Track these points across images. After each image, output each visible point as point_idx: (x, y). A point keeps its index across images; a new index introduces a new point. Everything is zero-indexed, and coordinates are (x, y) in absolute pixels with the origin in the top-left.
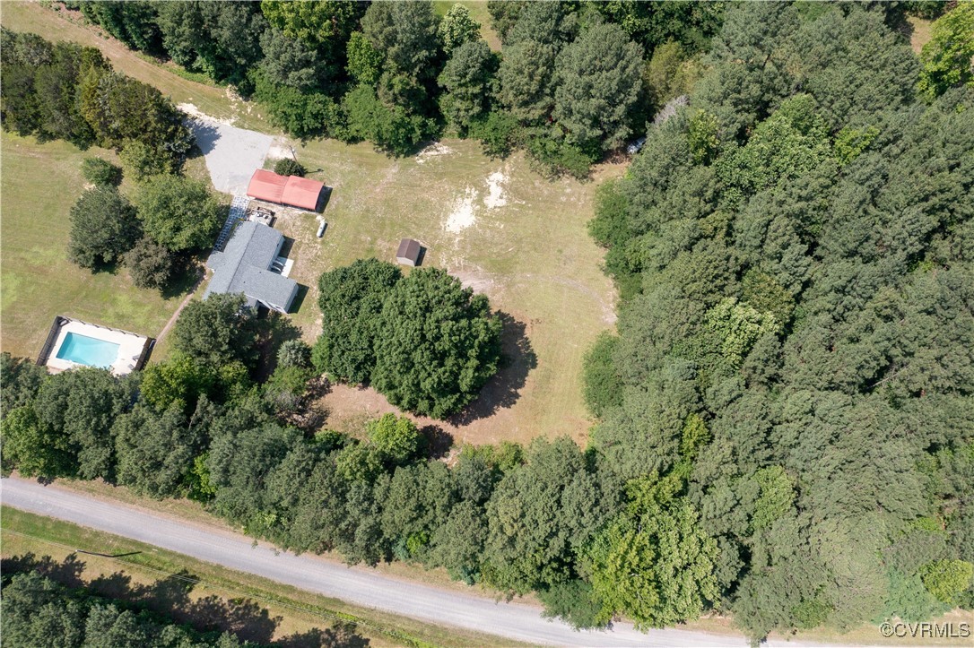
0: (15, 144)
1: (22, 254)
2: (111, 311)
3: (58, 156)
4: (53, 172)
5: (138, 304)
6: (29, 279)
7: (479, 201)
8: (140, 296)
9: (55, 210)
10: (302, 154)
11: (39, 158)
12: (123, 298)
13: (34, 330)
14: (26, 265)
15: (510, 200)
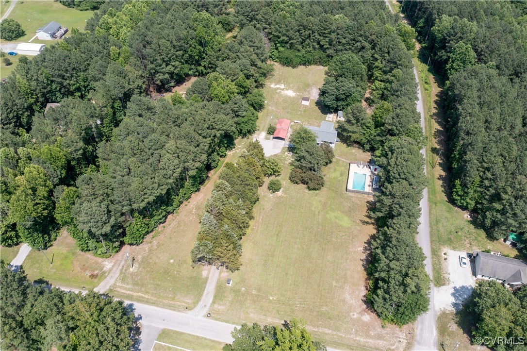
0: (254, 229)
1: (317, 213)
2: (340, 178)
3: (262, 209)
4: (271, 210)
5: (335, 170)
6: (329, 209)
7: (283, 90)
8: (332, 170)
9: (292, 205)
10: (263, 130)
11: (263, 217)
12: (333, 175)
13: (353, 202)
14: (322, 211)
15: (282, 84)
